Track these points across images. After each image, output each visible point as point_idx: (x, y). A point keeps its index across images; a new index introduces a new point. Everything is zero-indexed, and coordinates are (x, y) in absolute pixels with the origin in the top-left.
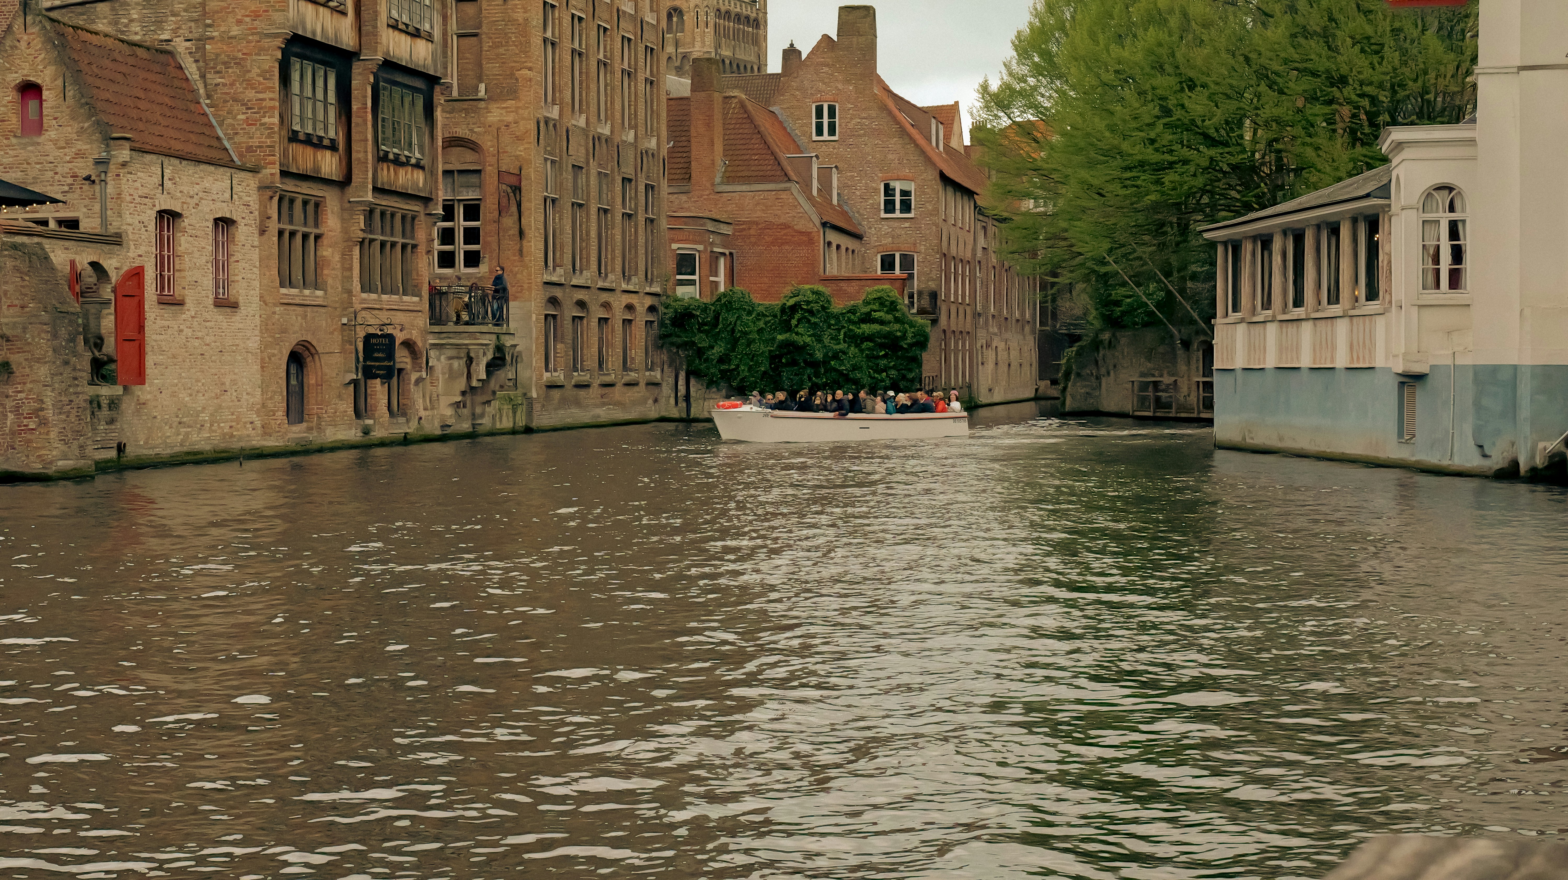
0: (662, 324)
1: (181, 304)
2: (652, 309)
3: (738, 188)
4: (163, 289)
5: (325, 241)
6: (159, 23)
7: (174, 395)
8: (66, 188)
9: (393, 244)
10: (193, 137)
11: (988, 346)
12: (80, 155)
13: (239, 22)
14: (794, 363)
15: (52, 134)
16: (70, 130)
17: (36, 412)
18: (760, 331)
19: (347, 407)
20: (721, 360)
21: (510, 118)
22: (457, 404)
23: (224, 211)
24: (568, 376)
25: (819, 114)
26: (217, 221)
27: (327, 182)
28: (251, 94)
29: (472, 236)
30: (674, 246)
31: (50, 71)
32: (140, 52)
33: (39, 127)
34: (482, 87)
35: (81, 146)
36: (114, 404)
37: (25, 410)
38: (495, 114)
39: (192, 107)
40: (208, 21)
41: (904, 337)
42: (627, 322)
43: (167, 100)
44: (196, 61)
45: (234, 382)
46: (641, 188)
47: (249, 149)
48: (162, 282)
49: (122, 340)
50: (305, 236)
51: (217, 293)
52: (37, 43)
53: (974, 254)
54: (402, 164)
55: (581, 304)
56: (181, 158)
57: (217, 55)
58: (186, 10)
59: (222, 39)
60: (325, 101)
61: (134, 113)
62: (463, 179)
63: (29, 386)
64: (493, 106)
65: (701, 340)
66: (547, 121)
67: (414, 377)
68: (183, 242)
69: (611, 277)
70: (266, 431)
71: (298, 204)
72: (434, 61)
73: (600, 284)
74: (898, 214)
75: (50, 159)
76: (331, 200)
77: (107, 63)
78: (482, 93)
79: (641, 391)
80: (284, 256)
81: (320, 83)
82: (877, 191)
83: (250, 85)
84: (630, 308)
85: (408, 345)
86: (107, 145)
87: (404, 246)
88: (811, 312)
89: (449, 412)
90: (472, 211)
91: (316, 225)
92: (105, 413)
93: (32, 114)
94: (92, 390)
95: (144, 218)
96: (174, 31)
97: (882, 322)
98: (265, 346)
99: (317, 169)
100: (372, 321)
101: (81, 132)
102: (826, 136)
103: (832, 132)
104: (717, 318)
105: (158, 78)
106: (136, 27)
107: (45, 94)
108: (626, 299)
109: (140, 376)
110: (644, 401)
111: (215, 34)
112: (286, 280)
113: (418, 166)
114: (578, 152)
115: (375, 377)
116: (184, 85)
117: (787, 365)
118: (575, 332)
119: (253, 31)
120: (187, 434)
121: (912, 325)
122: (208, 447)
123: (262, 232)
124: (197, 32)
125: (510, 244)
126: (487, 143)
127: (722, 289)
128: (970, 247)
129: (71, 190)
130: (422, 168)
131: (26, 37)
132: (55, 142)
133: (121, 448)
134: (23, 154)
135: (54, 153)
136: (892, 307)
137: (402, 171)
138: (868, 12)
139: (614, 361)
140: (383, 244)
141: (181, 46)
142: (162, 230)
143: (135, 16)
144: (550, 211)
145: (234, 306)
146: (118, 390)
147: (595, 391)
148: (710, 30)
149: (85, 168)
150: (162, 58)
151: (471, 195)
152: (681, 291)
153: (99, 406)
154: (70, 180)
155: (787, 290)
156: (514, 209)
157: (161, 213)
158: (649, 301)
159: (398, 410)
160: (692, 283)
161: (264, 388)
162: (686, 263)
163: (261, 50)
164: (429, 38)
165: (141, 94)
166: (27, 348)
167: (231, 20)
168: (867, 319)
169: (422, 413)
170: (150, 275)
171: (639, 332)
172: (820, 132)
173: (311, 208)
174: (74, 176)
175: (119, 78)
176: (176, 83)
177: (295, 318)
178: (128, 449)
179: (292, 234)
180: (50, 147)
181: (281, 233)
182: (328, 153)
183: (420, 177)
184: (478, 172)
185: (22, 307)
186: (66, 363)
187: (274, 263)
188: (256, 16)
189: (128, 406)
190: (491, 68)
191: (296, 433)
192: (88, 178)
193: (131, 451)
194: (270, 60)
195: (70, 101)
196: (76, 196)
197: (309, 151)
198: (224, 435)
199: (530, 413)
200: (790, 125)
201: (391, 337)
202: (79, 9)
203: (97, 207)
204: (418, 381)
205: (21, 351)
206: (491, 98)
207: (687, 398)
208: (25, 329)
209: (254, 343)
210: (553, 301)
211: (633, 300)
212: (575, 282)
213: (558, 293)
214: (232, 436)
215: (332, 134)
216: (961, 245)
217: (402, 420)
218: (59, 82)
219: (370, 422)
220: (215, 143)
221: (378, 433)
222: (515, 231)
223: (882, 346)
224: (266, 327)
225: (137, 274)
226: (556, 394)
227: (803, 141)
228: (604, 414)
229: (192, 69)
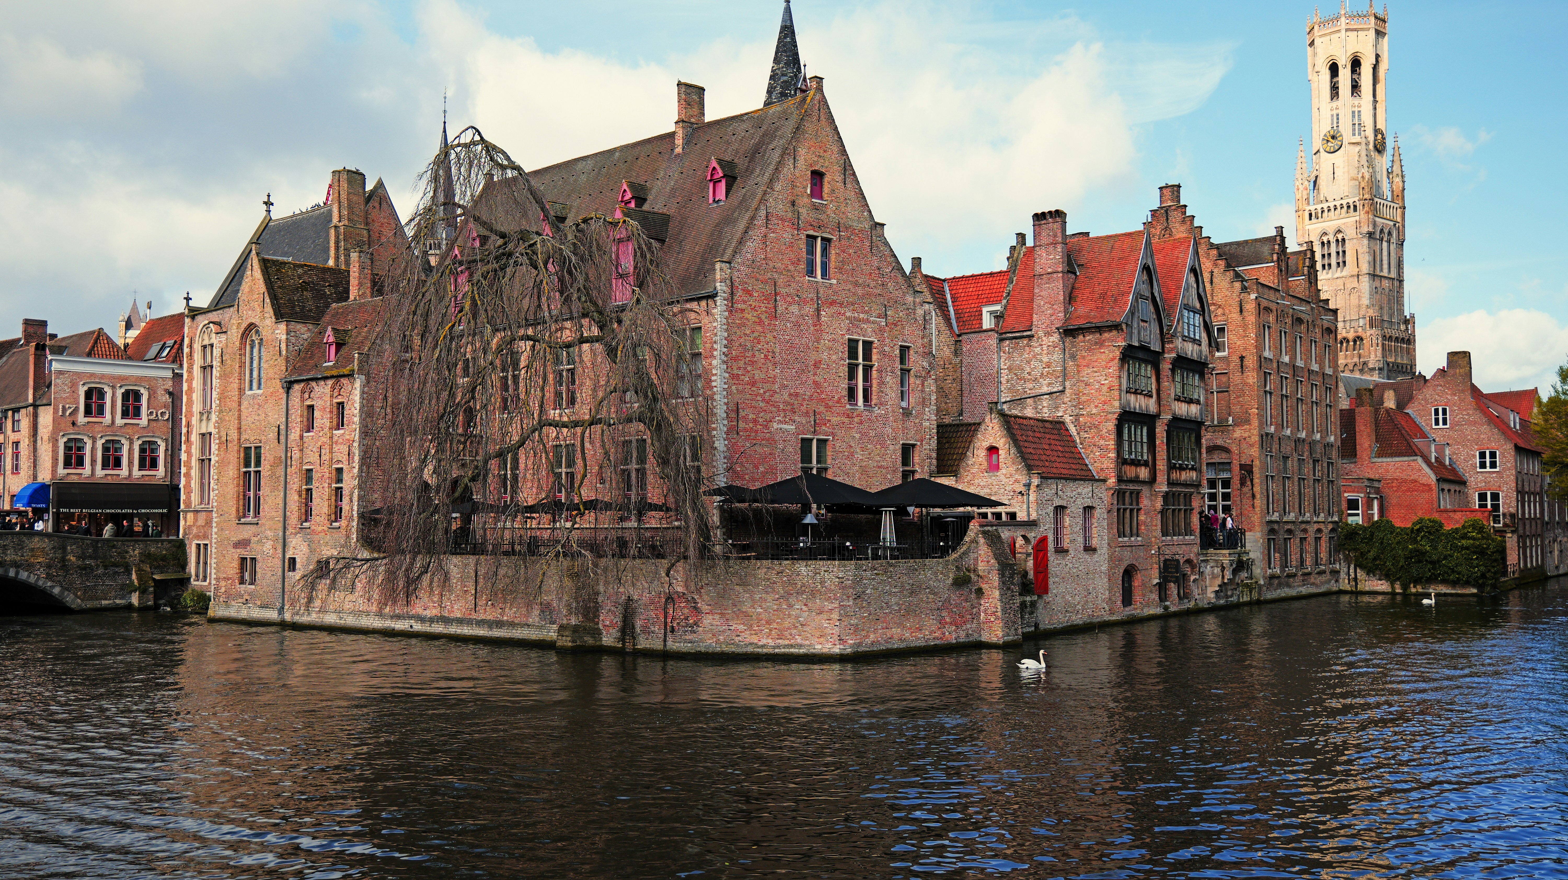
0: (1339, 538)
1: (1067, 551)
2: (1333, 530)
3: (1384, 460)
4: (1057, 545)
5: (1142, 512)
6: (1057, 408)
7: (1063, 597)
8: (1010, 497)
9: (1180, 510)
10: (1073, 466)
11: (1555, 541)
12: (1017, 481)
13: (1096, 406)
14: (1420, 561)
15: (1004, 471)
16: (1012, 470)
17: (994, 613)
18: (1398, 543)
19: (1155, 596)
20: (1375, 559)
21: (1246, 435)
22: (1216, 592)
23: (1089, 503)
24: (1283, 570)
25: (1437, 411)
26: (1085, 508)
27: (1143, 482)
28: (1102, 442)
29: (1226, 497)
30: (1346, 495)
31: (1003, 440)
32: (1047, 425)
33: (997, 468)
34: (1231, 419)
35: (1017, 476)
36: (1033, 604)
37: (989, 612)
38: (1238, 433)
39: (1073, 450)
40: (1081, 407)
41: (1488, 548)
42: (1317, 539)
43: (1060, 448)
44: (1075, 426)
45: (1094, 588)
46: (1325, 465)
47: (1102, 470)
48: (1057, 540)
49: (1036, 572)
50: (1132, 510)
51: (1085, 544)
52: (997, 428)
53: (1541, 487)
54: (1184, 469)
55: (1290, 531)
56: (1066, 479)
57: (1085, 423)
58: (1070, 401)
59: (1088, 415)
60: (1142, 442)
61: (1044, 457)
62: (1221, 467)
63: (991, 600)
64: (1237, 429)
65: (1364, 547)
66: (1267, 434)
67: (1193, 578)
68: (1067, 521)
69: (1308, 515)
70: (1111, 611)
71: (1127, 494)
72: (1201, 414)
73: (1301, 519)
74: (1488, 469)
75: (1003, 483)
76: (1145, 491)
77: (1031, 433)
78: (1230, 422)
79: (1327, 576)
80: (1121, 521)
81: (1139, 433)
82: (1474, 456)
83: (1102, 437)
84: (1319, 531)
85: (1189, 561)
86: (1030, 477)
87: (1186, 510)
88: (1430, 533)
89: (1213, 595)
90: (1226, 484)
91: (1138, 504)
92: (1028, 609)
93: (994, 462)
94: (1022, 598)
95: (1048, 511)
96: (1064, 412)
97: (1474, 539)
98: (1110, 568)
99: (1137, 477)
100: (1168, 552)
101: (1017, 469)
102: (1441, 426)
103: (1445, 423)
104: (1372, 534)
105: (1056, 437)
106: (1045, 410)
107: (1000, 452)
108: (1316, 526)
109: (1046, 591)
110: (1330, 581)
111: (1085, 413)
112: (1122, 534)
113: (1193, 469)
114: (1287, 449)
115: (1170, 581)
116: (1069, 439)
117: (1415, 562)
118: (1286, 546)
119: (1103, 410)
120: (1070, 617)
121: (1493, 540)
122: (1081, 623)
123: (1109, 512)
124: (1076, 412)
125: (1247, 502)
126: (1234, 448)
127: (1376, 518)
128: (1538, 485)
129: (1012, 498)
130: (1195, 470)
131: (991, 425)
132: (1005, 475)
133: (1036, 627)
134: (990, 481)
135: (1004, 480)
136: (1481, 530)
137: (1183, 473)
138: (1466, 355)
139: (1309, 561)
140: (1174, 510)
141: (1068, 419)
142: (1056, 516)
143: (1045, 405)
144: (1270, 483)
145: (1095, 550)
146: (1035, 598)
147: (1299, 578)
148: (1380, 348)
149: (1020, 488)
150: (1057, 426)
151: (1225, 475)
152: (1351, 520)
153: (1026, 606)
154: (1012, 494)
155: (1415, 519)
156: (1249, 483)
157: (1056, 508)
158: (1330, 526)
159: (1184, 596)
160: (1358, 515)
161: (1110, 590)
162: (1353, 504)
163: (1107, 420)
164: (1198, 402)
165: (1047, 447)
166: (990, 582)
167: (1092, 406)
168: (1465, 537)
169: (1197, 597)
170: (1051, 538)
171: (1324, 545)
172: (1437, 423)
173: (1134, 496)
174: (1014, 492)
175: (1037, 440)
176: (1065, 438)
177: (1127, 553)
178: (1040, 626)
179: (1125, 510)
180: (1002, 478)
181: (1118, 510)
182: (1143, 468)
183: (1194, 475)
184: (1229, 463)
185: (988, 562)
186: (1009, 589)
187: (1115, 526)
188: (1105, 403)
189: (1040, 605)
190: (1236, 409)
191: (1129, 611)
192: (1020, 493)
193: (1042, 627)
194: (1111, 425)
195: (1012, 455)
196: (1014, 501)
197: (1133, 468)
198: (1089, 616)
199: (1259, 594)
200: (1418, 420)
201: (1178, 561)
202: (1018, 402)
203: (1025, 506)
204: (1194, 581)
205: (987, 583)
206: (1236, 424)
207: (1355, 579)
208: (989, 573)
209: (1104, 568)
210: (1272, 531)
211: (1322, 526)
212: (1285, 519)
213: (1276, 527)
214: (1093, 616)
215: (1145, 458)
216: (1532, 484)
217: (1186, 601)
218: (1007, 446)
219: (1167, 603)
220: (1084, 468)
221: (1173, 609)
222: (1249, 495)
223: (1475, 553)
224: (1111, 558)
225: (1044, 540)
226: (1276, 581)
227: (1426, 429)
228: (1304, 590)
229: (1073, 430)
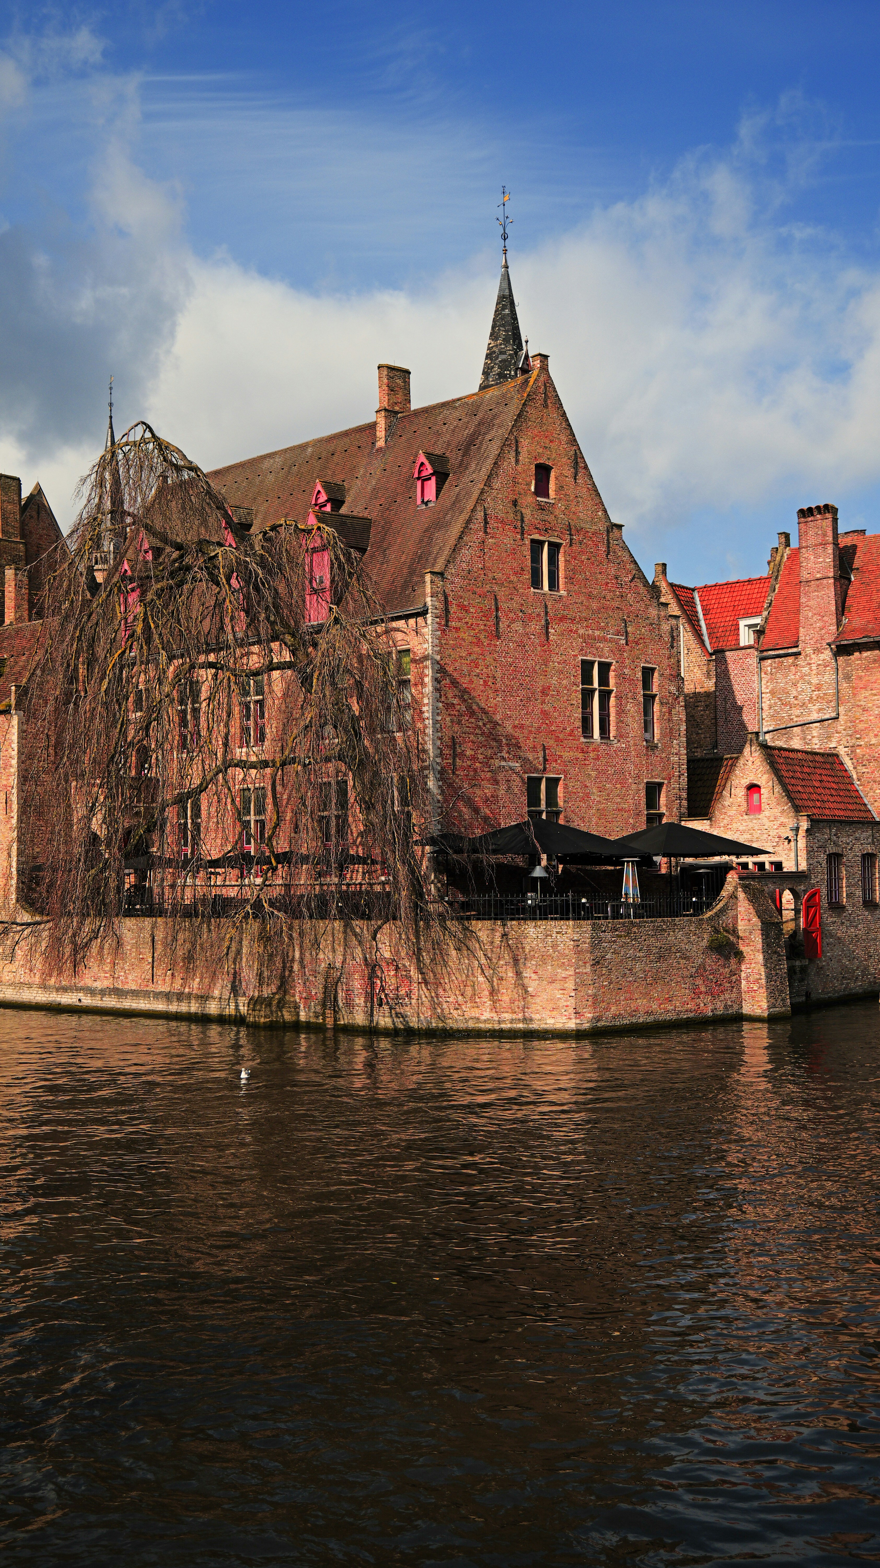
1: (844, 907)
4: (831, 898)
6: (829, 738)
7: (839, 961)
8: (775, 844)
10: (850, 807)
12: (782, 825)
13: (876, 735)
15: (767, 813)
16: (777, 811)
17: (757, 980)
23: (868, 849)
26: (864, 856)
31: (766, 776)
32: (818, 758)
33: (758, 809)
35: (782, 819)
36: (804, 969)
37: (751, 979)
39: (849, 787)
40: (858, 736)
43: (834, 785)
44: (851, 759)
48: (831, 894)
49: (807, 932)
51: (865, 898)
52: (758, 762)
56: (841, 822)
57: (864, 755)
58: (844, 730)
59: (866, 746)
61: (814, 797)
63: (753, 965)
68: (843, 871)
75: (766, 827)
77: (799, 768)
86: (798, 820)
92: (798, 976)
93: (755, 802)
94: (791, 963)
95: (820, 859)
96: (838, 742)
101: (783, 811)
105: (829, 772)
106: (816, 740)
107: (763, 791)
109: (818, 953)
111: (862, 743)
116: (844, 774)
120: (848, 984)
122: (861, 991)
124: (852, 742)
129: (778, 845)
131: (751, 759)
132: (768, 818)
133: (808, 995)
134: (751, 825)
135: (768, 824)
141: (842, 751)
142: (831, 864)
143: (815, 734)
145: (877, 905)
146: (806, 962)
149: (786, 832)
150: (830, 759)
153: (795, 973)
154: (777, 840)
157: (832, 855)
165: (818, 784)
166: (752, 944)
167: (871, 734)
170: (824, 892)
174: (779, 837)
175: (806, 776)
176: (840, 773)
178: (813, 996)
180: (765, 821)
185: (749, 920)
186: (774, 952)
189: (812, 971)
192: (787, 838)
193: (814, 996)
195: (776, 795)
196: (780, 848)
198: (870, 982)
202: (783, 731)
203: (793, 855)
205: (748, 945)
208: (750, 933)
214: (875, 983)
218: (770, 783)
220: (863, 808)
225: (816, 894)
229: (849, 763)
